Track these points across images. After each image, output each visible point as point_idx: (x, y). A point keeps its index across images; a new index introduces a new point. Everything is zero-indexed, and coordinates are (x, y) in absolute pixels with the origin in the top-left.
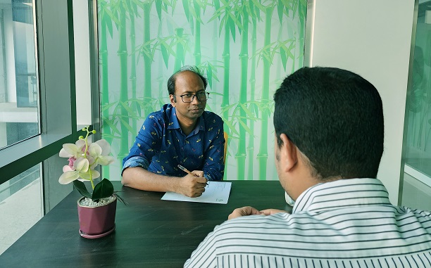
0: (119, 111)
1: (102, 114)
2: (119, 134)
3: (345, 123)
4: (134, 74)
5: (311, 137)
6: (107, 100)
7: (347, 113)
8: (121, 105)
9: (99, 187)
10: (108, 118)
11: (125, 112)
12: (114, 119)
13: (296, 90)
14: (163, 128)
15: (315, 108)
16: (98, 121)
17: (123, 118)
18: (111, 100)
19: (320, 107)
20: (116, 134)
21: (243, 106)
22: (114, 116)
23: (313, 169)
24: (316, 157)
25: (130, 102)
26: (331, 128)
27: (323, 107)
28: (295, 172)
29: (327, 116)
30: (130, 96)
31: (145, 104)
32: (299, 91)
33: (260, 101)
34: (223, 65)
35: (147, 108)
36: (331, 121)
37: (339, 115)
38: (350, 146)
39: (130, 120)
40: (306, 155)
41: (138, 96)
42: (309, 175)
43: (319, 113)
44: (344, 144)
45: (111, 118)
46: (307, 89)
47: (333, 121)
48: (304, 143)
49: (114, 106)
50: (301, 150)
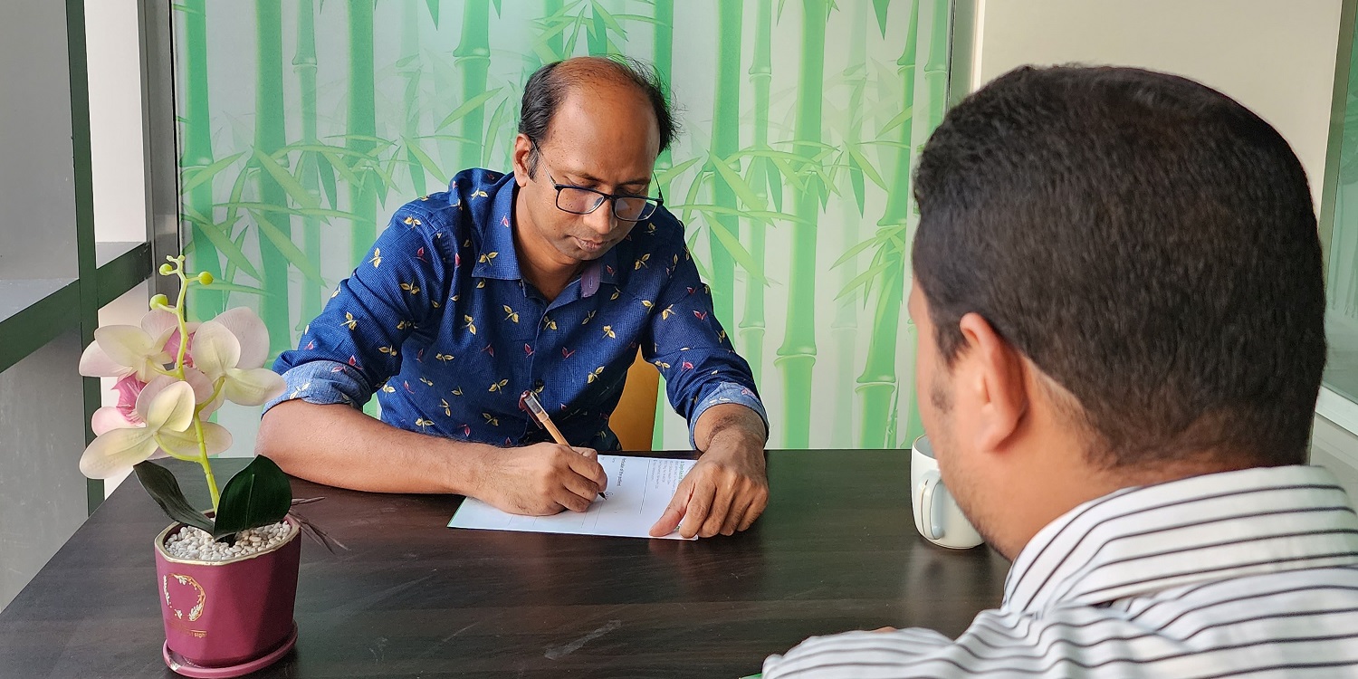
0: (254, 188)
1: (188, 199)
2: (253, 274)
3: (1208, 268)
4: (308, 47)
5: (1088, 321)
6: (203, 145)
7: (1212, 229)
8: (259, 163)
9: (236, 490)
10: (208, 215)
11: (273, 192)
12: (232, 218)
13: (1022, 155)
14: (448, 267)
15: (1099, 218)
16: (170, 225)
17: (269, 216)
18: (222, 145)
19: (1117, 212)
20: (241, 277)
21: (725, 168)
22: (233, 205)
23: (1093, 437)
24: (1107, 395)
25: (295, 155)
26: (1162, 285)
27: (1128, 212)
28: (1020, 451)
29: (1145, 247)
30: (294, 129)
31: (352, 162)
32: (1031, 157)
33: (789, 148)
34: (650, 11)
35: (359, 175)
36: (1159, 263)
37: (1186, 239)
38: (1230, 350)
39: (297, 224)
40: (1068, 385)
41: (324, 131)
42: (1077, 456)
43: (1115, 237)
44: (1206, 344)
45: (220, 216)
46: (1061, 146)
47: (1168, 261)
48: (1058, 343)
49: (233, 171)
50: (1046, 368)
